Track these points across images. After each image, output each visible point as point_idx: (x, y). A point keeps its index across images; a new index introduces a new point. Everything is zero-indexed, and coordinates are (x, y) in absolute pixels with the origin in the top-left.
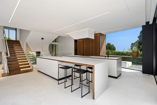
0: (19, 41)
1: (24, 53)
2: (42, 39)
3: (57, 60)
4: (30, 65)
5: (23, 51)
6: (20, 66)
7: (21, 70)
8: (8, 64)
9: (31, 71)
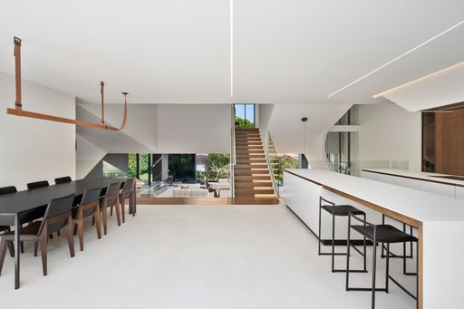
0: (258, 129)
1: (264, 156)
2: (304, 119)
3: (320, 185)
4: (273, 188)
5: (263, 152)
6: (255, 188)
7: (256, 195)
8: (235, 181)
9: (274, 202)
